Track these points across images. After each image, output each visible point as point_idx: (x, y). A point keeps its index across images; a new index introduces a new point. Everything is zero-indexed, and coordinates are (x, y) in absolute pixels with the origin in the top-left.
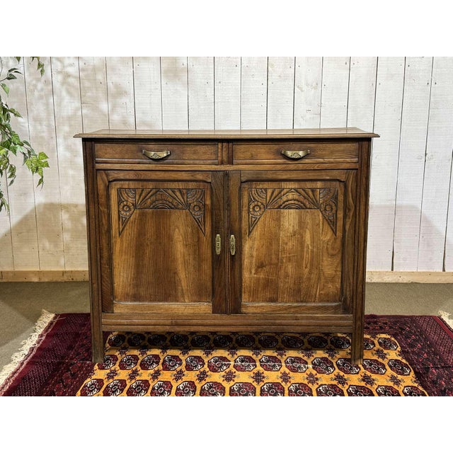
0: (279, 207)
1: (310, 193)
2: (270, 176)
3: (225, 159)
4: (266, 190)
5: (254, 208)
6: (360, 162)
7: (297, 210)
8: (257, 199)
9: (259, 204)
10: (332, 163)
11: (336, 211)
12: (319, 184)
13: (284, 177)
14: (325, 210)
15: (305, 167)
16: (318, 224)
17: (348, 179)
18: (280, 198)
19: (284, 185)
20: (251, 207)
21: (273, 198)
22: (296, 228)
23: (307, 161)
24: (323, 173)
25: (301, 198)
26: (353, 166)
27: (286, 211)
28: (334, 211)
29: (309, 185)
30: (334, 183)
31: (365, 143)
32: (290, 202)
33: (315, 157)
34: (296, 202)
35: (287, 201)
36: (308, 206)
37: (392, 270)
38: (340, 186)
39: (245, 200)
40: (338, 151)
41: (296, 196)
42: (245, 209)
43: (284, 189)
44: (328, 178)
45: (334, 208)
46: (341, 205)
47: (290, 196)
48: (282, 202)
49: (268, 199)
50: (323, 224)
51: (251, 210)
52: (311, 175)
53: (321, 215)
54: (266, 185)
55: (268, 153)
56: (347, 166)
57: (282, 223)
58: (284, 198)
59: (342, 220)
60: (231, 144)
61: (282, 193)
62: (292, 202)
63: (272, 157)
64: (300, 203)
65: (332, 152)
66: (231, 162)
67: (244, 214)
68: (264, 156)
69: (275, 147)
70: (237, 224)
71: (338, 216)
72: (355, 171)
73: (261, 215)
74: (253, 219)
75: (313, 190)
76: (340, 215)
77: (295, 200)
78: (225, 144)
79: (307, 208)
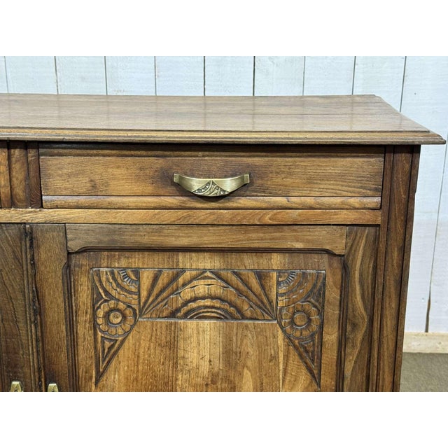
0: (173, 315)
1: (254, 282)
2: (146, 240)
3: (20, 191)
4: (137, 272)
5: (107, 315)
6: (385, 208)
7: (219, 323)
8: (113, 293)
9: (121, 306)
10: (311, 208)
11: (321, 327)
12: (276, 261)
13: (184, 241)
14: (292, 322)
15: (240, 216)
16: (274, 358)
17: (352, 248)
18: (176, 291)
19: (183, 260)
20: (101, 313)
21: (156, 291)
22: (219, 365)
23: (243, 201)
24: (287, 233)
25: (231, 294)
26: (367, 217)
27: (191, 324)
28: (314, 327)
29: (249, 262)
30: (315, 258)
31: (403, 158)
32: (201, 303)
33: (265, 191)
34: (217, 304)
35: (195, 299)
36: (248, 314)
37: (427, 331)
38: (330, 265)
39: (84, 297)
40: (328, 178)
41: (216, 288)
42: (83, 318)
43: (183, 271)
44: (299, 245)
45: (315, 317)
46: (333, 312)
47: (201, 288)
48: (180, 301)
49: (144, 293)
50: (286, 357)
51: (100, 321)
52: (256, 239)
53: (280, 335)
54: (136, 261)
55: (138, 178)
56: (351, 217)
57: (181, 353)
58: (187, 293)
59: (335, 347)
60: (32, 153)
61: (181, 280)
62: (208, 302)
63: (150, 189)
64: (226, 306)
65: (310, 181)
66: (36, 201)
67: (83, 330)
68: (127, 187)
69: (154, 163)
70: (63, 356)
71: (326, 338)
72: (372, 230)
73: (127, 334)
74: (107, 344)
75: (261, 276)
76: (331, 336)
77: (213, 298)
78: (17, 153)
79: (244, 317)
